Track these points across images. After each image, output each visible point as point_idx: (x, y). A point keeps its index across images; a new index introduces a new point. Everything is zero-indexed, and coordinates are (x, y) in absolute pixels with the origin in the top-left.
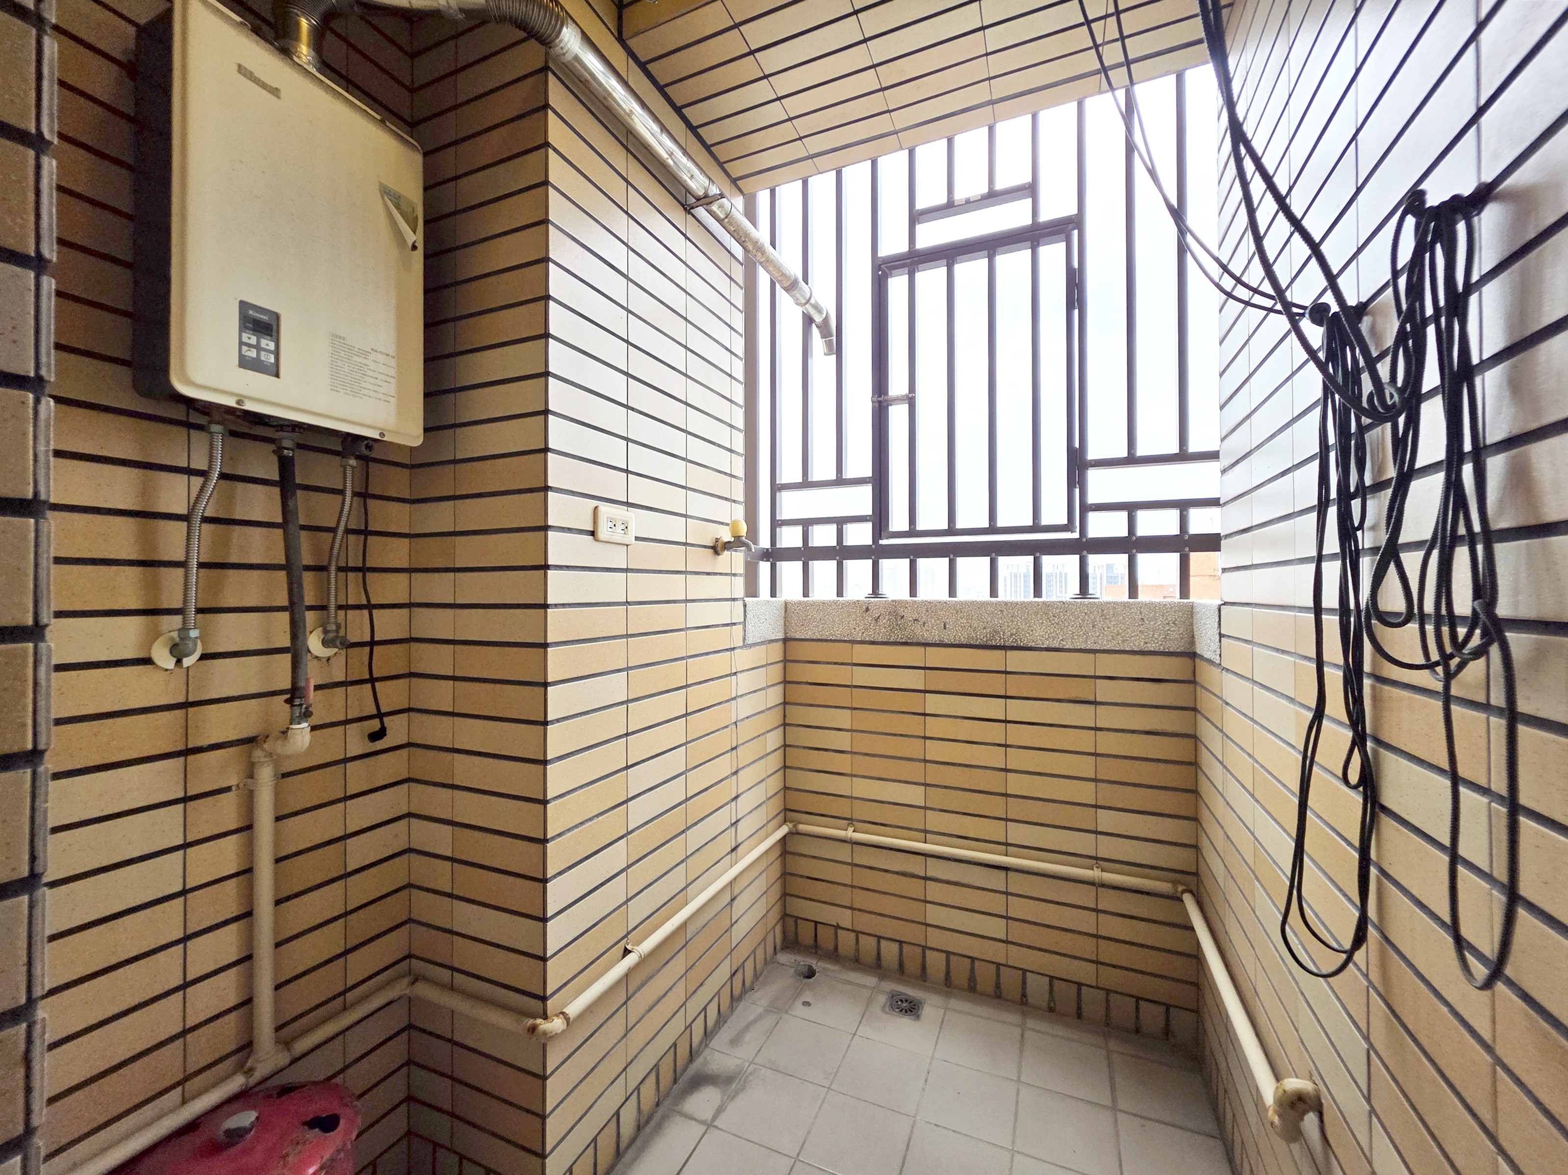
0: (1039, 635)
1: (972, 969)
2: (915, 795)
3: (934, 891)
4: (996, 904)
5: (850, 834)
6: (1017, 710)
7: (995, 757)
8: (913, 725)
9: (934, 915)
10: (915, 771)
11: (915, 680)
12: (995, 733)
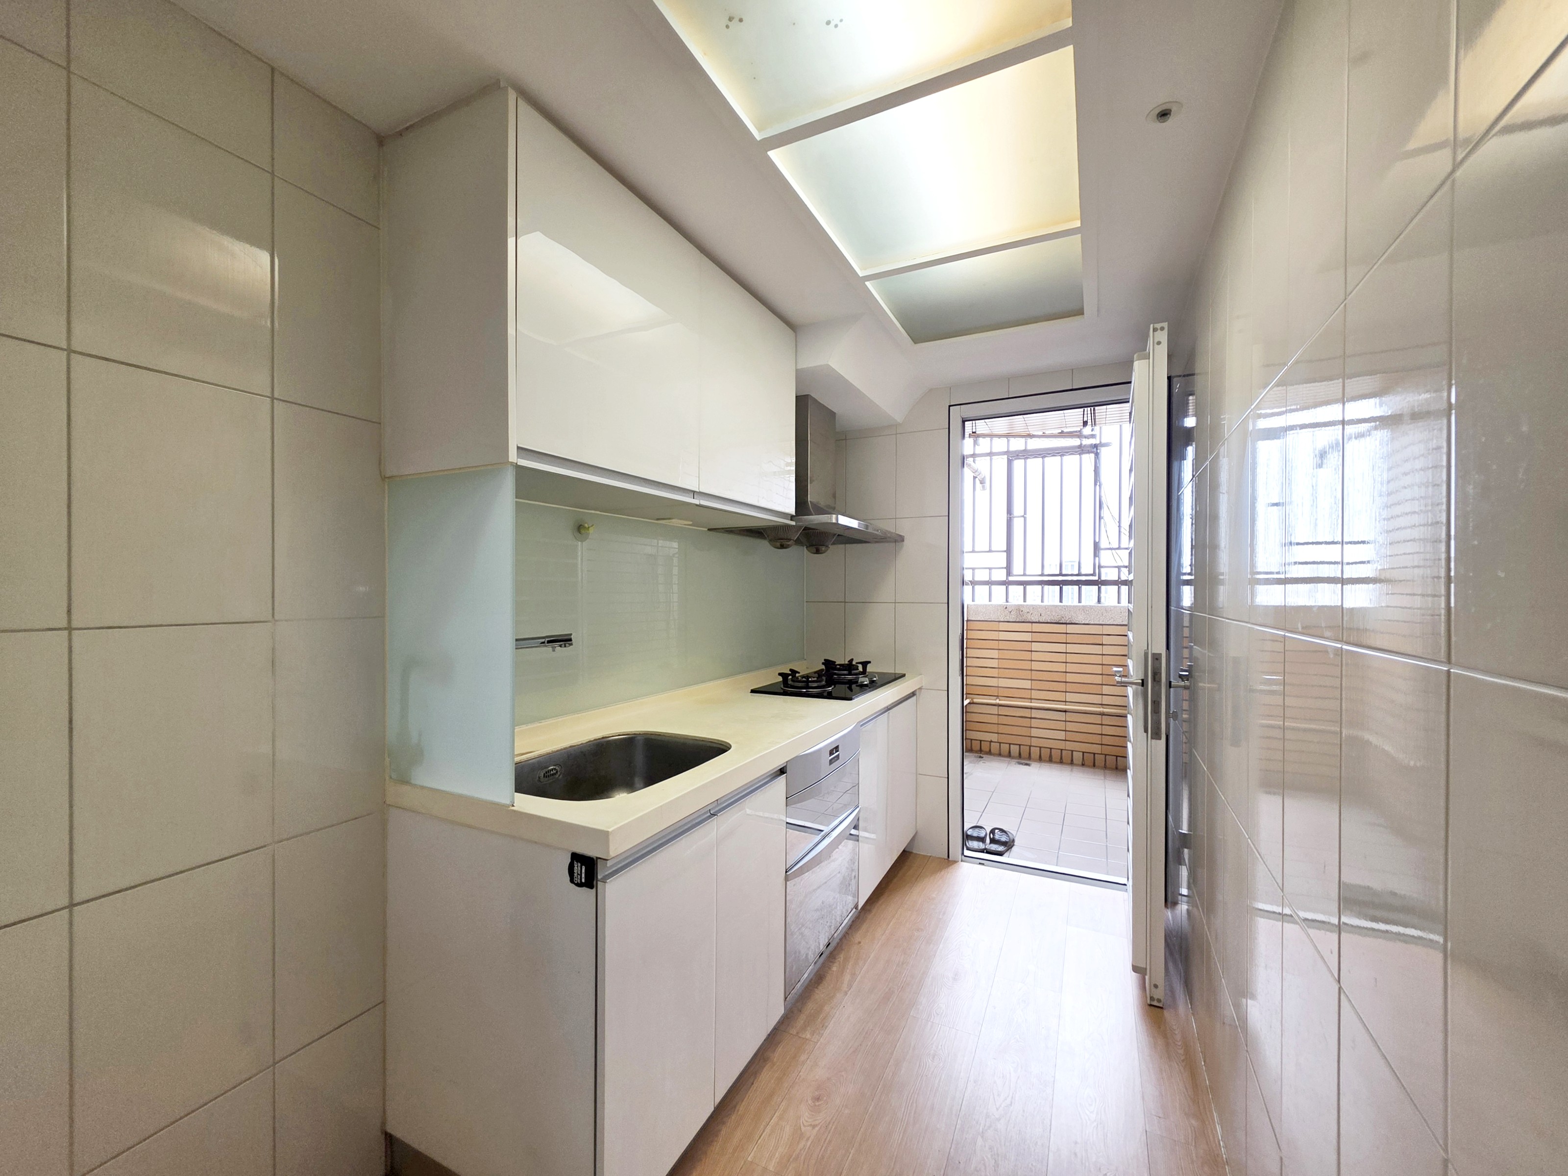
0: (1080, 619)
1: (1051, 752)
2: (1027, 684)
3: (1034, 723)
4: (1061, 726)
5: (998, 701)
6: (1071, 648)
7: (1062, 667)
9: (1034, 732)
10: (1027, 674)
11: (1027, 637)
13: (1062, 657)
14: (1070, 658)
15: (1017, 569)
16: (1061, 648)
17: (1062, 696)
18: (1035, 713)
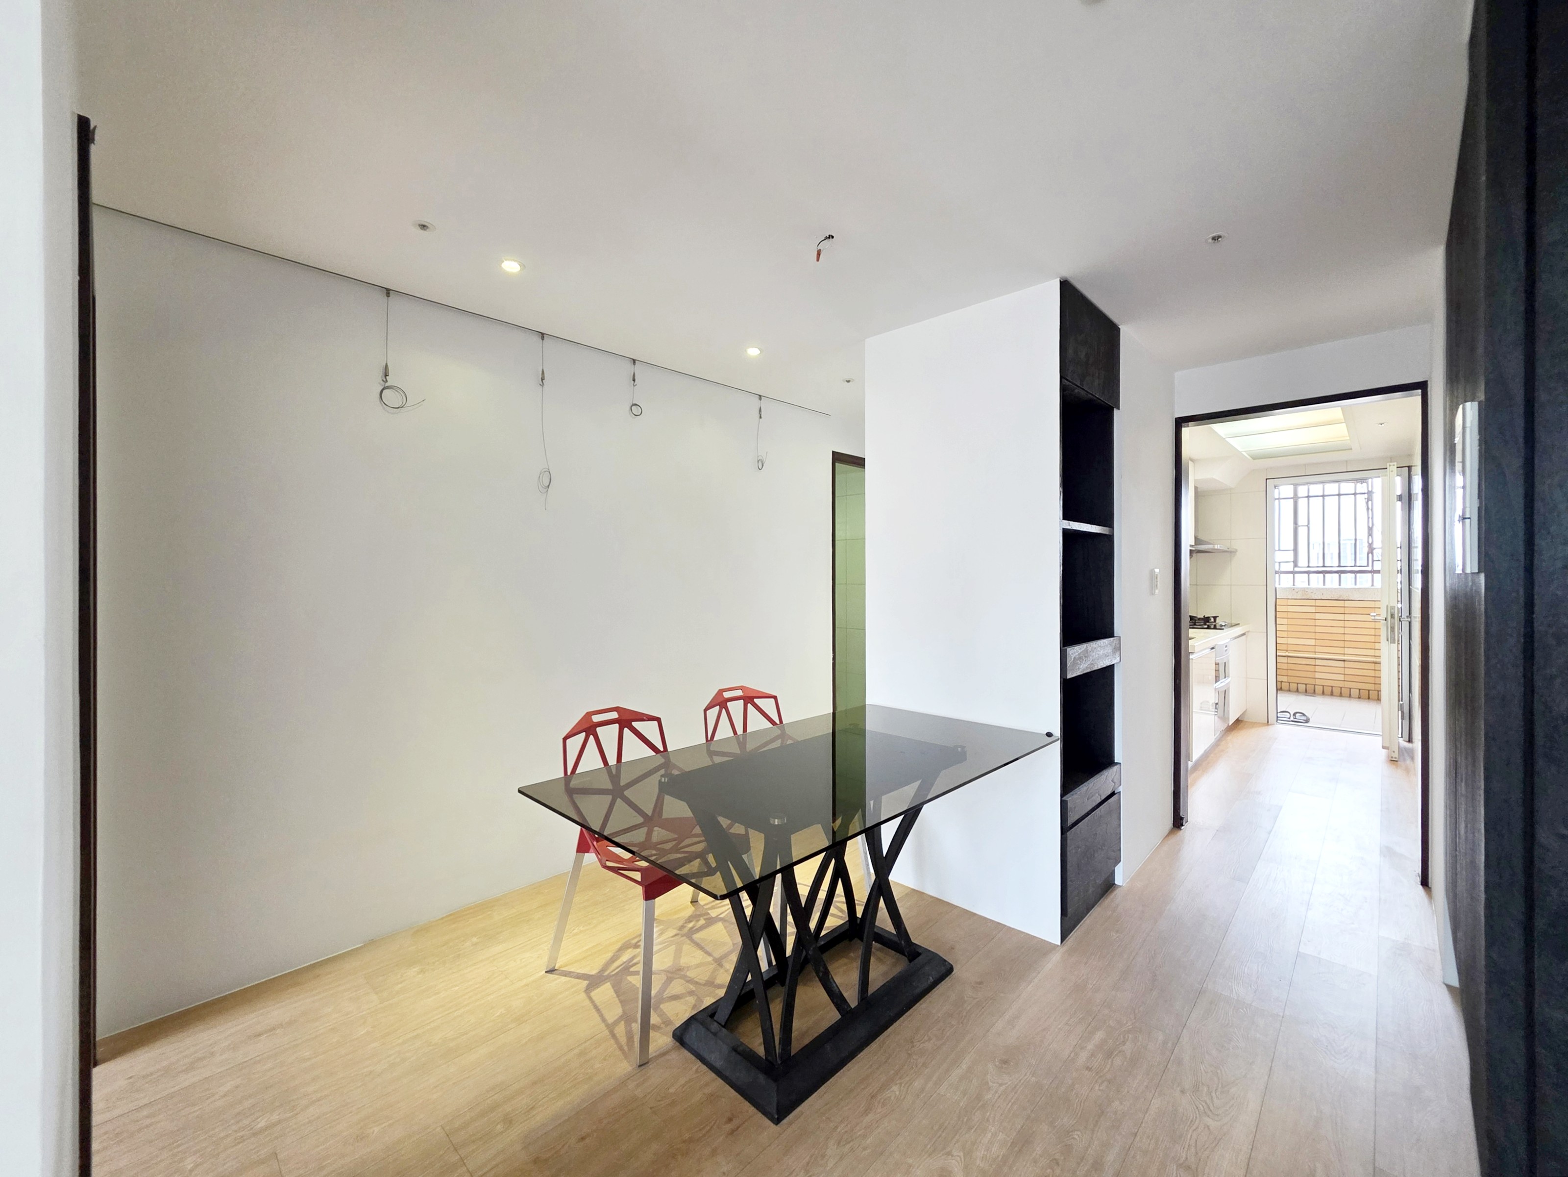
0: (1356, 596)
1: (1332, 690)
2: (1312, 642)
3: (1318, 669)
4: (1341, 671)
5: (1287, 654)
6: (1347, 617)
7: (1341, 630)
8: (1312, 622)
9: (1317, 675)
10: (1312, 635)
11: (1313, 609)
12: (1341, 624)
15: (1302, 562)
16: (1341, 617)
17: (1341, 651)
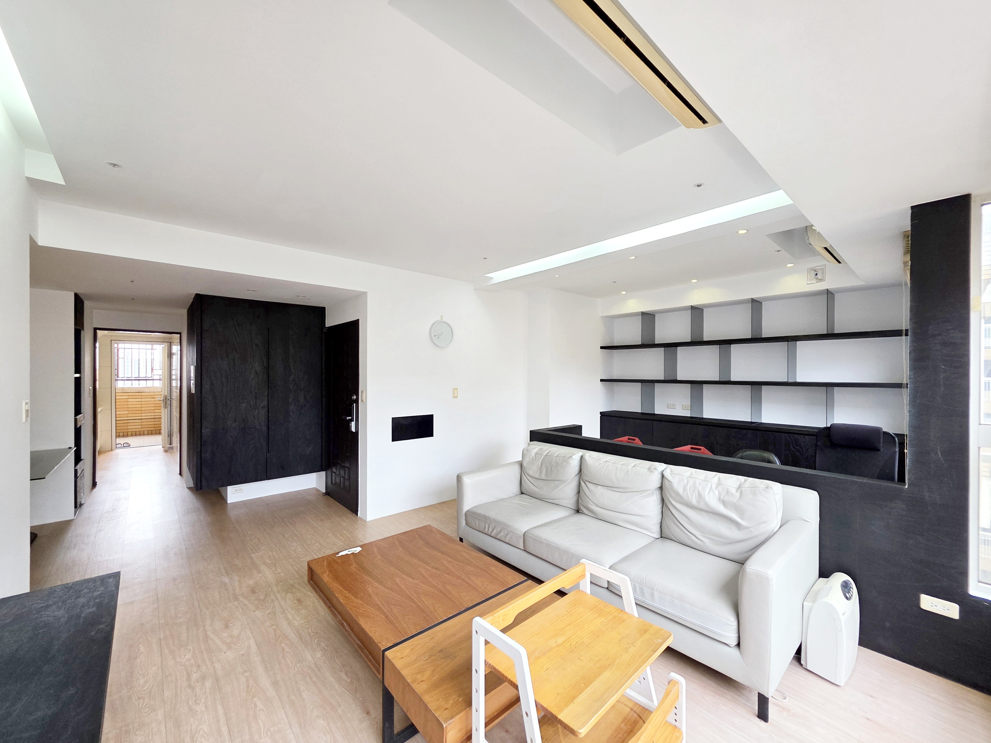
1: (136, 433)
10: (127, 409)
13: (140, 403)
14: (143, 403)
16: (140, 400)
17: (140, 415)
18: (129, 421)
